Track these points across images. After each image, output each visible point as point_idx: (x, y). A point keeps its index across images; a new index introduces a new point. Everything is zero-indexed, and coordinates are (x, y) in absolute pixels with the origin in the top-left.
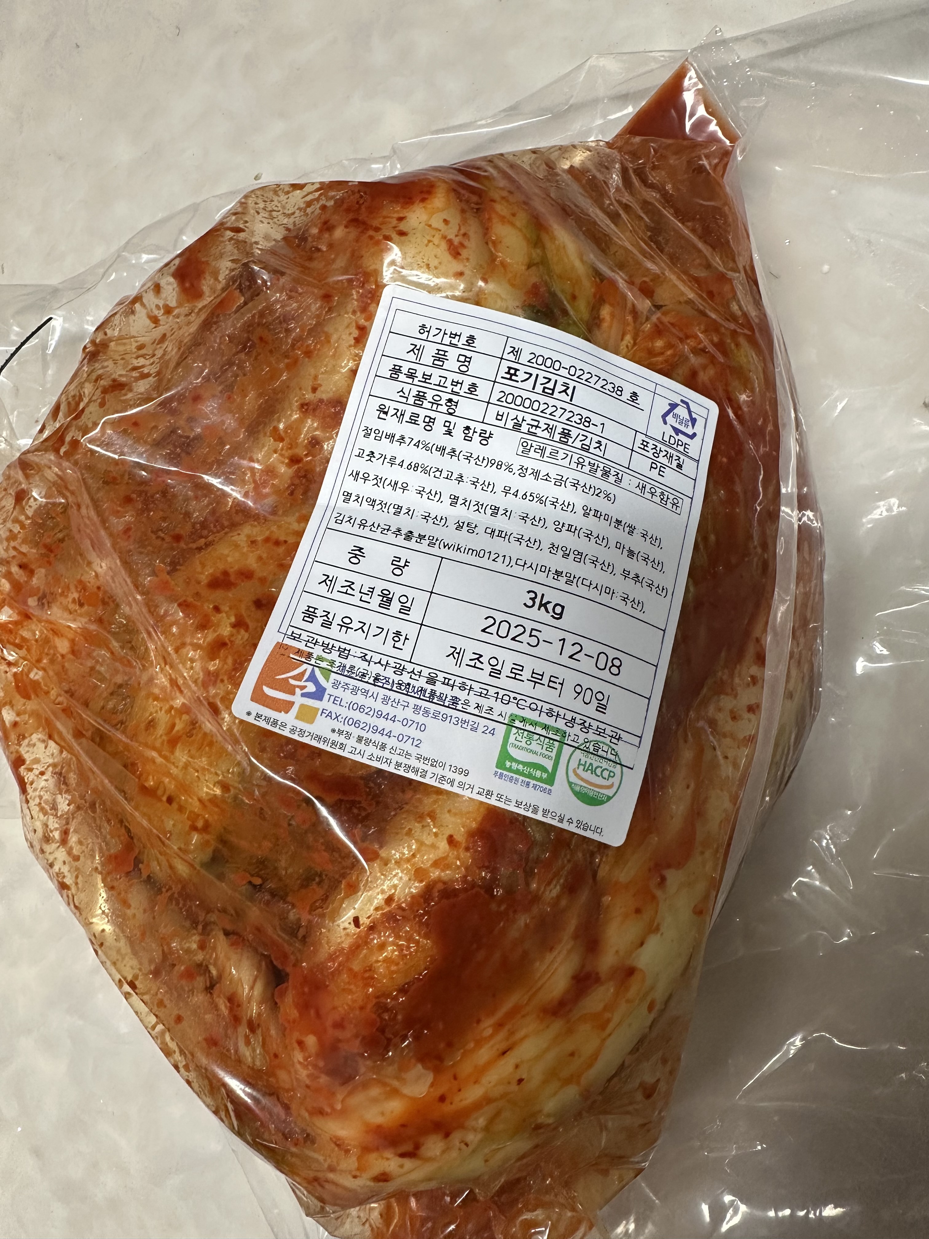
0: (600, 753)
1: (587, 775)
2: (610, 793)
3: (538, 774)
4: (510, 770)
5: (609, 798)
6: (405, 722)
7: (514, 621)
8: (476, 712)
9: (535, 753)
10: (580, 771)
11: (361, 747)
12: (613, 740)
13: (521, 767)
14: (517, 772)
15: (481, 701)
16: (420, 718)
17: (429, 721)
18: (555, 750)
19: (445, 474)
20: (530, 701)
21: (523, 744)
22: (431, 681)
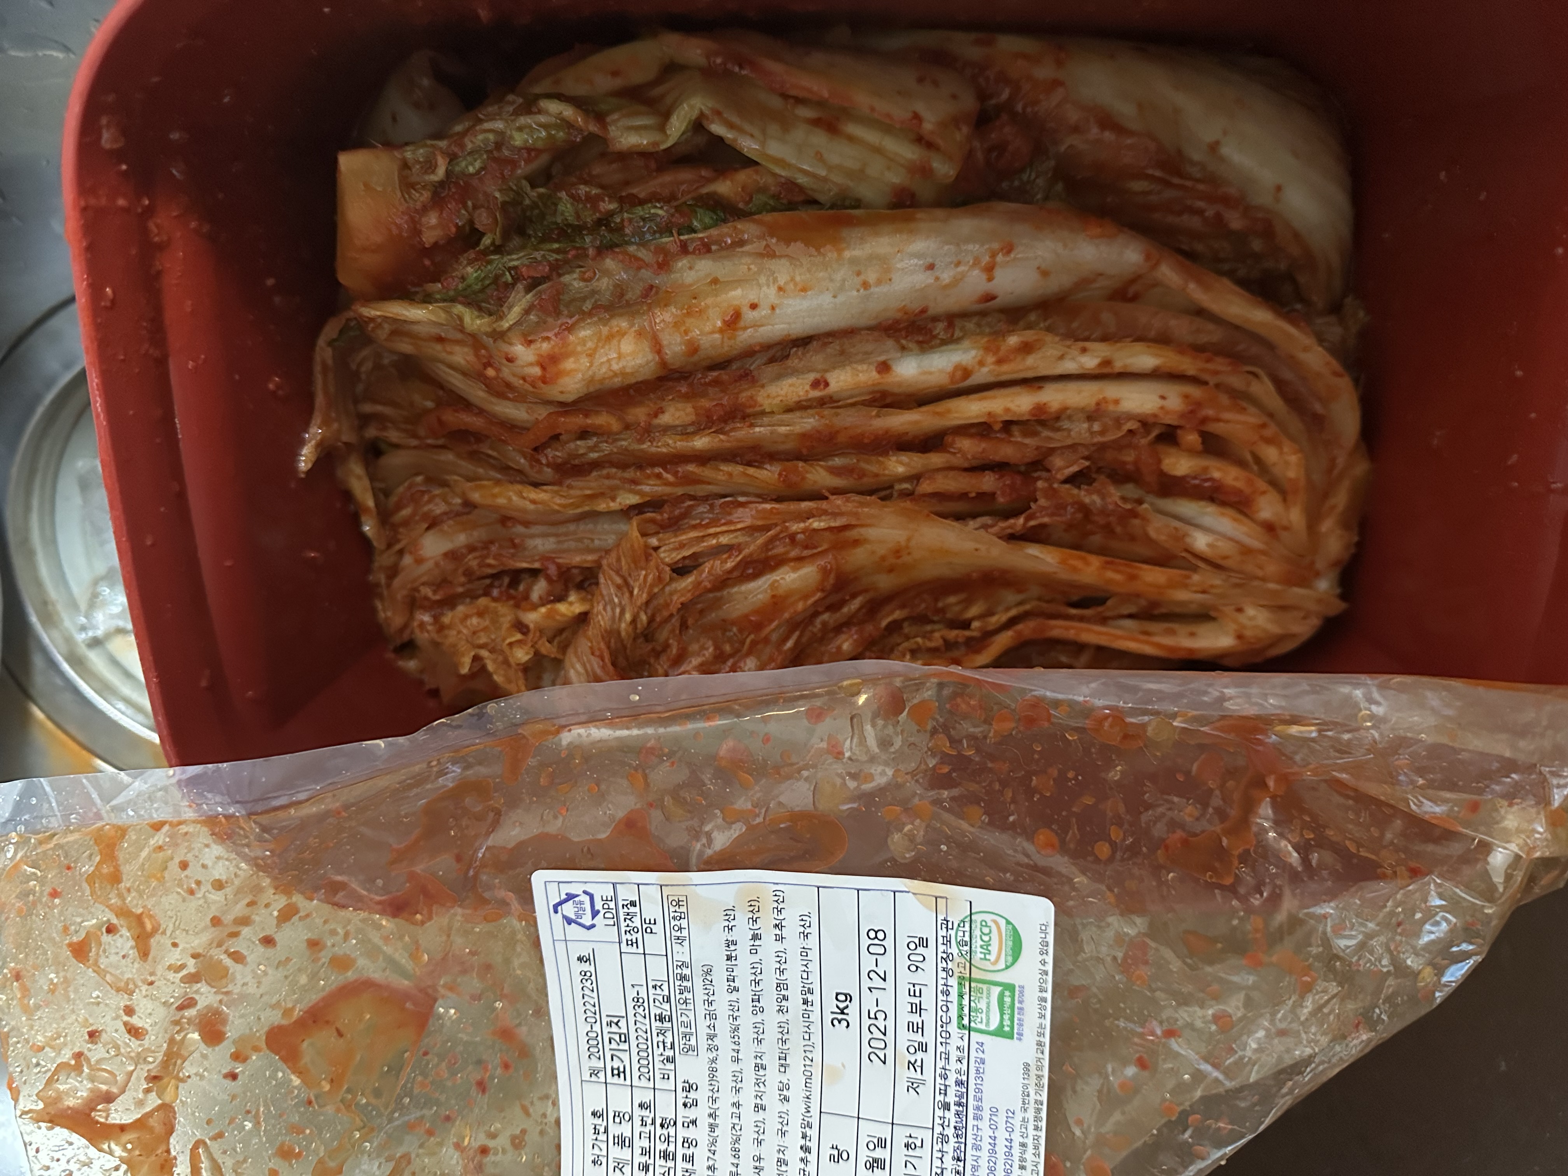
0: (967, 938)
1: (994, 948)
3: (1008, 1000)
4: (1012, 1028)
5: (1008, 922)
6: (994, 1127)
7: (866, 1036)
8: (965, 1062)
9: (988, 1004)
10: (992, 957)
11: (1029, 1166)
12: (950, 925)
13: (1006, 1017)
14: (1012, 1020)
15: (953, 1058)
16: (986, 1114)
17: (986, 1106)
18: (980, 985)
19: (736, 1121)
20: (940, 1013)
21: (984, 1016)
22: (946, 1107)
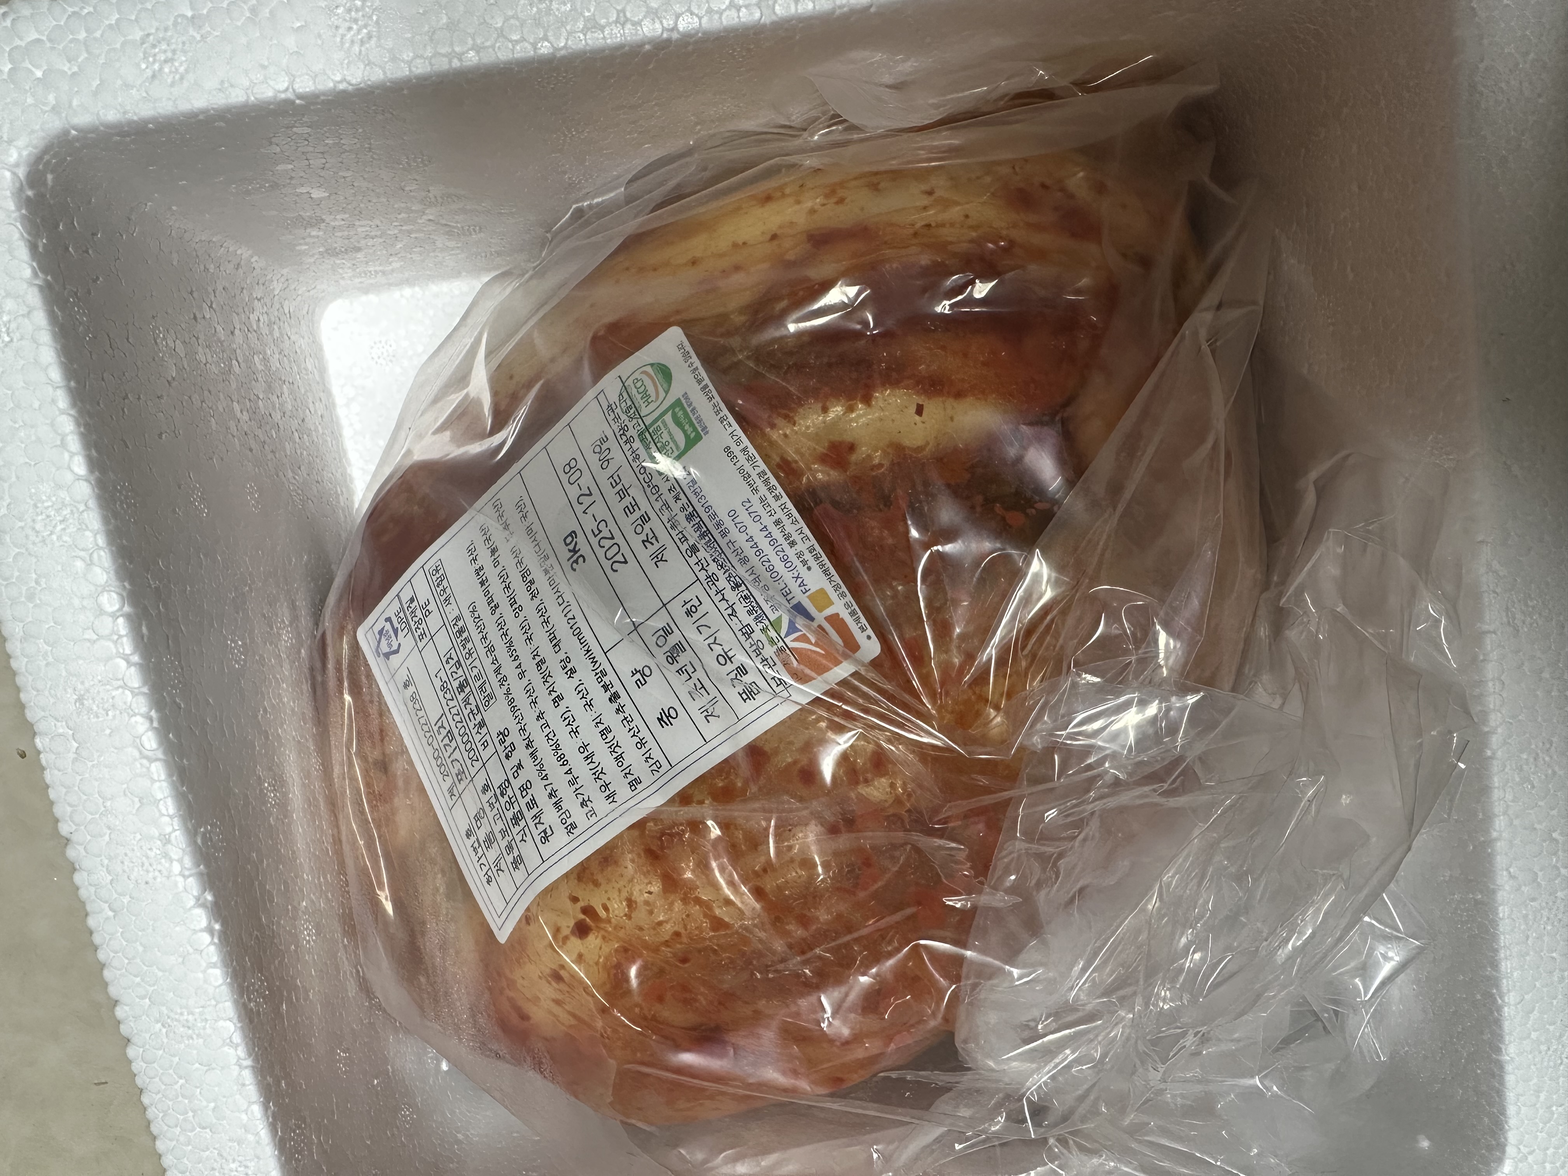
0: (629, 403)
1: (651, 390)
2: (649, 369)
3: (680, 414)
4: (695, 429)
5: (652, 365)
6: (742, 529)
7: (600, 553)
10: (653, 398)
11: (796, 537)
12: (614, 407)
13: (687, 427)
14: (692, 424)
15: (671, 502)
16: (728, 523)
17: (723, 515)
18: (655, 426)
19: (547, 730)
20: (641, 477)
22: (694, 549)
